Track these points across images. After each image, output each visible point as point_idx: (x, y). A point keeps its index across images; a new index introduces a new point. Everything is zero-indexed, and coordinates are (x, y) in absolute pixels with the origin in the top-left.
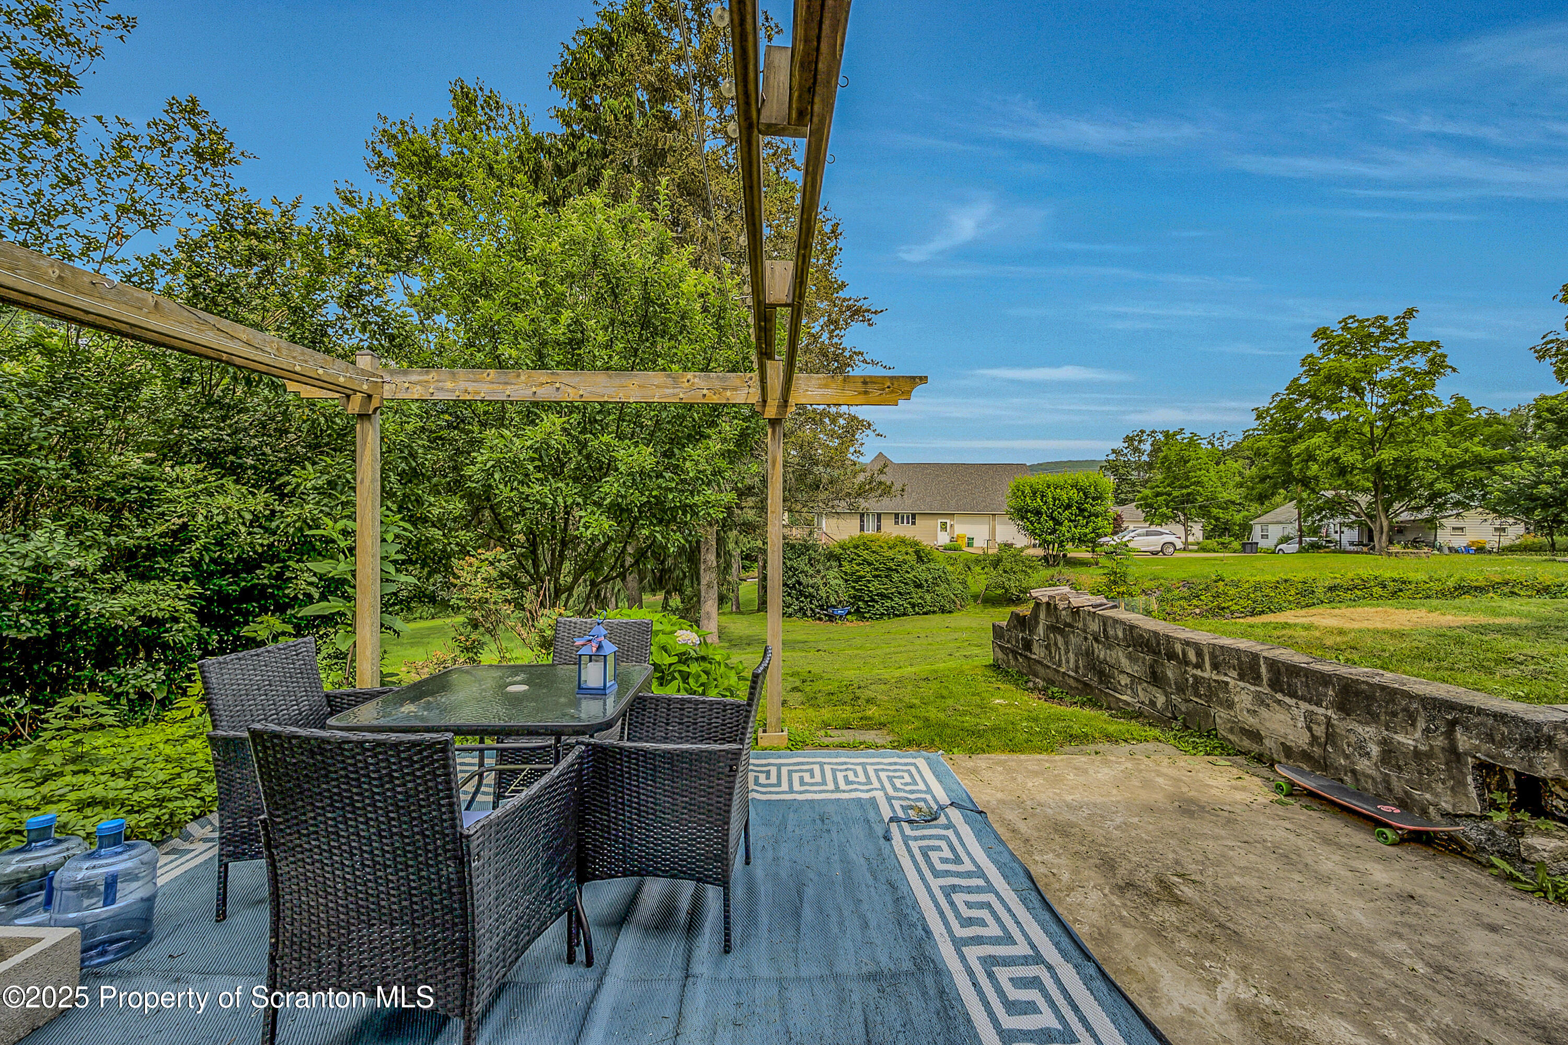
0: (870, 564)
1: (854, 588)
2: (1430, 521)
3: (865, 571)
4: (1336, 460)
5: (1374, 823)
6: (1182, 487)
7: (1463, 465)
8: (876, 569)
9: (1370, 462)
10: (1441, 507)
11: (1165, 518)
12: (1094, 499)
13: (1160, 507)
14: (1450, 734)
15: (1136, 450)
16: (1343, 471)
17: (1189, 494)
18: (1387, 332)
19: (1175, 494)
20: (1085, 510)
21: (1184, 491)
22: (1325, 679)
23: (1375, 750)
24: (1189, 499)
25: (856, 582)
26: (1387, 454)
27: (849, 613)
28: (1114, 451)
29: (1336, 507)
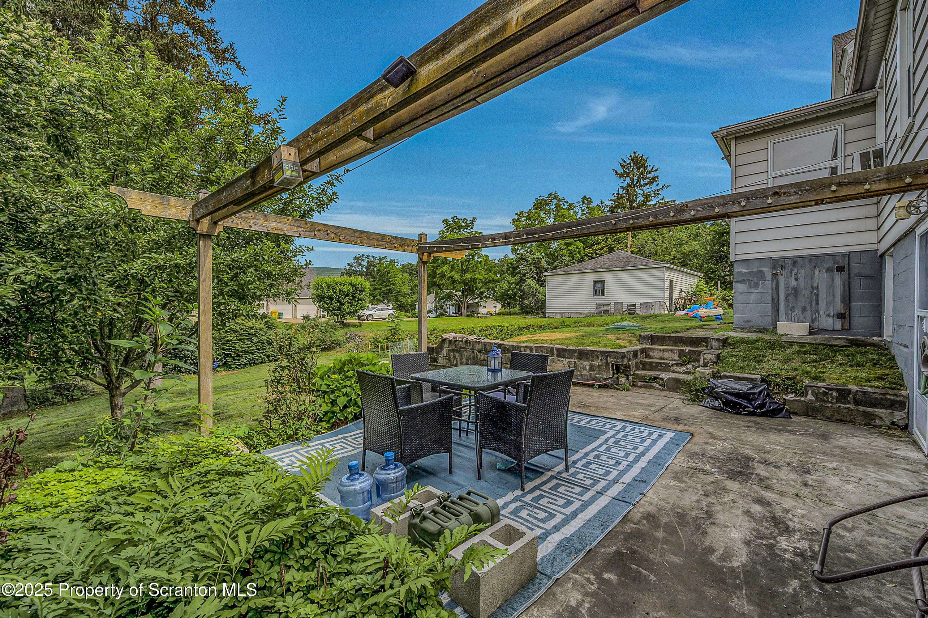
0: (235, 332)
1: (223, 349)
2: (477, 303)
3: (233, 337)
4: (452, 277)
5: (592, 386)
6: (386, 286)
7: (489, 282)
8: (241, 335)
9: (463, 279)
10: (482, 298)
11: (379, 301)
12: (360, 291)
13: (376, 295)
14: (607, 359)
15: (360, 264)
16: (454, 282)
17: (390, 289)
18: (467, 225)
19: (384, 289)
20: (355, 297)
21: (388, 288)
22: (574, 351)
23: (588, 368)
24: (389, 292)
25: (224, 344)
26: (468, 276)
27: (219, 366)
28: (349, 264)
29: (449, 297)
